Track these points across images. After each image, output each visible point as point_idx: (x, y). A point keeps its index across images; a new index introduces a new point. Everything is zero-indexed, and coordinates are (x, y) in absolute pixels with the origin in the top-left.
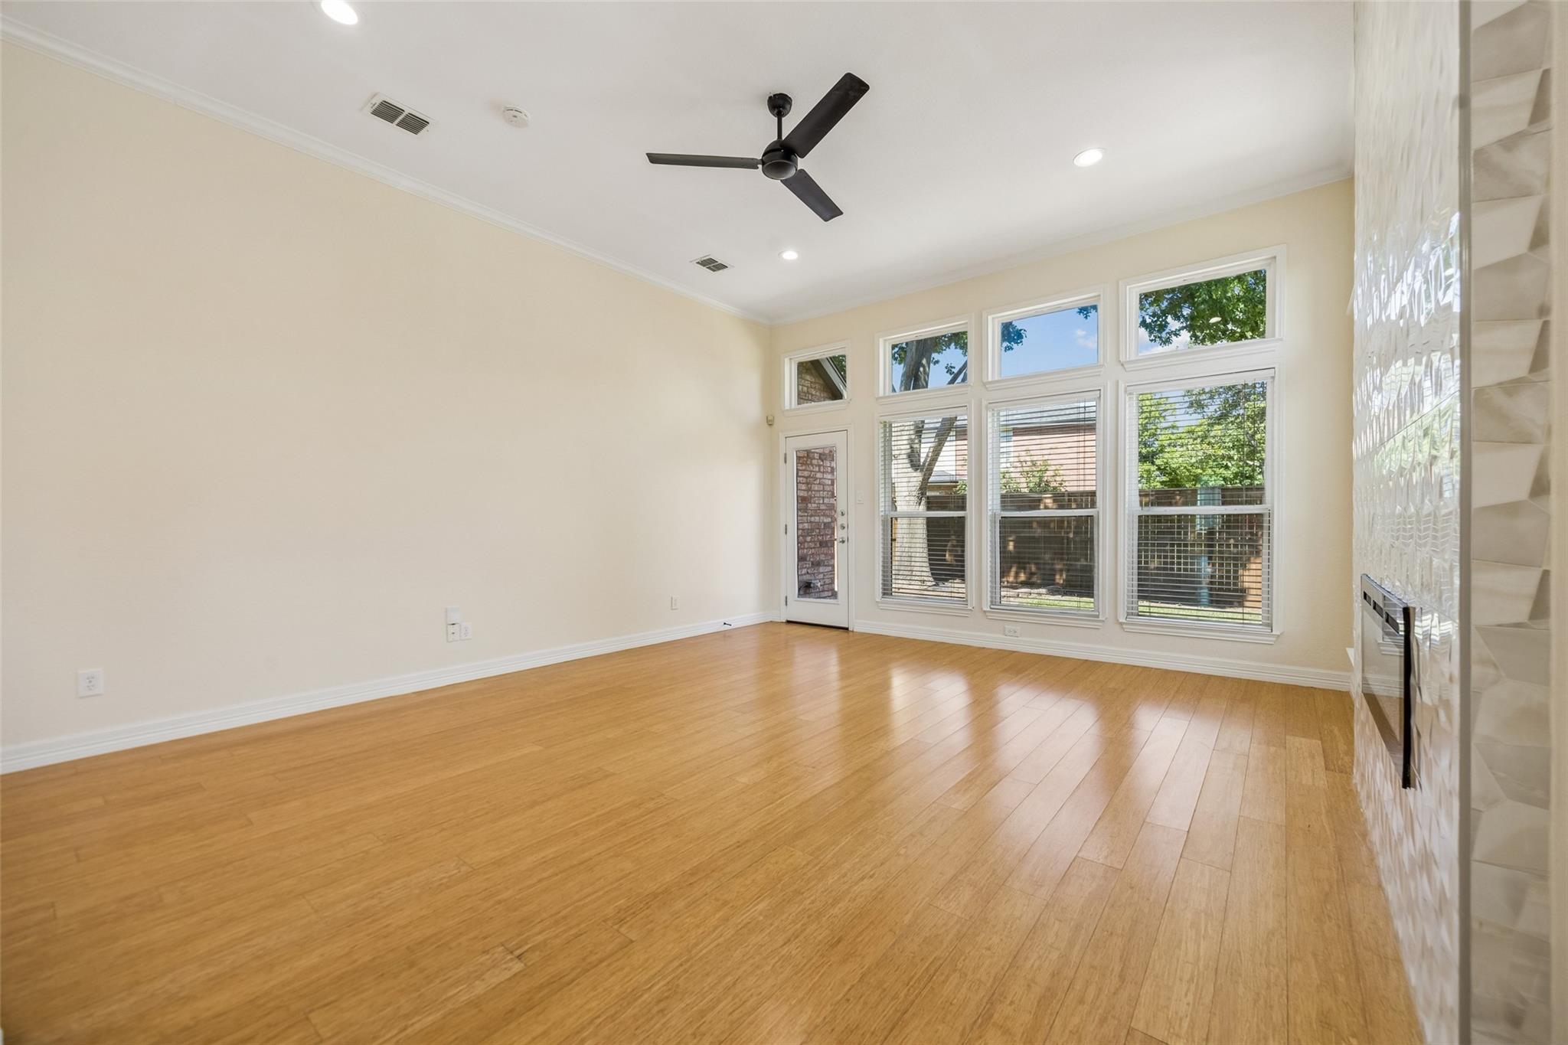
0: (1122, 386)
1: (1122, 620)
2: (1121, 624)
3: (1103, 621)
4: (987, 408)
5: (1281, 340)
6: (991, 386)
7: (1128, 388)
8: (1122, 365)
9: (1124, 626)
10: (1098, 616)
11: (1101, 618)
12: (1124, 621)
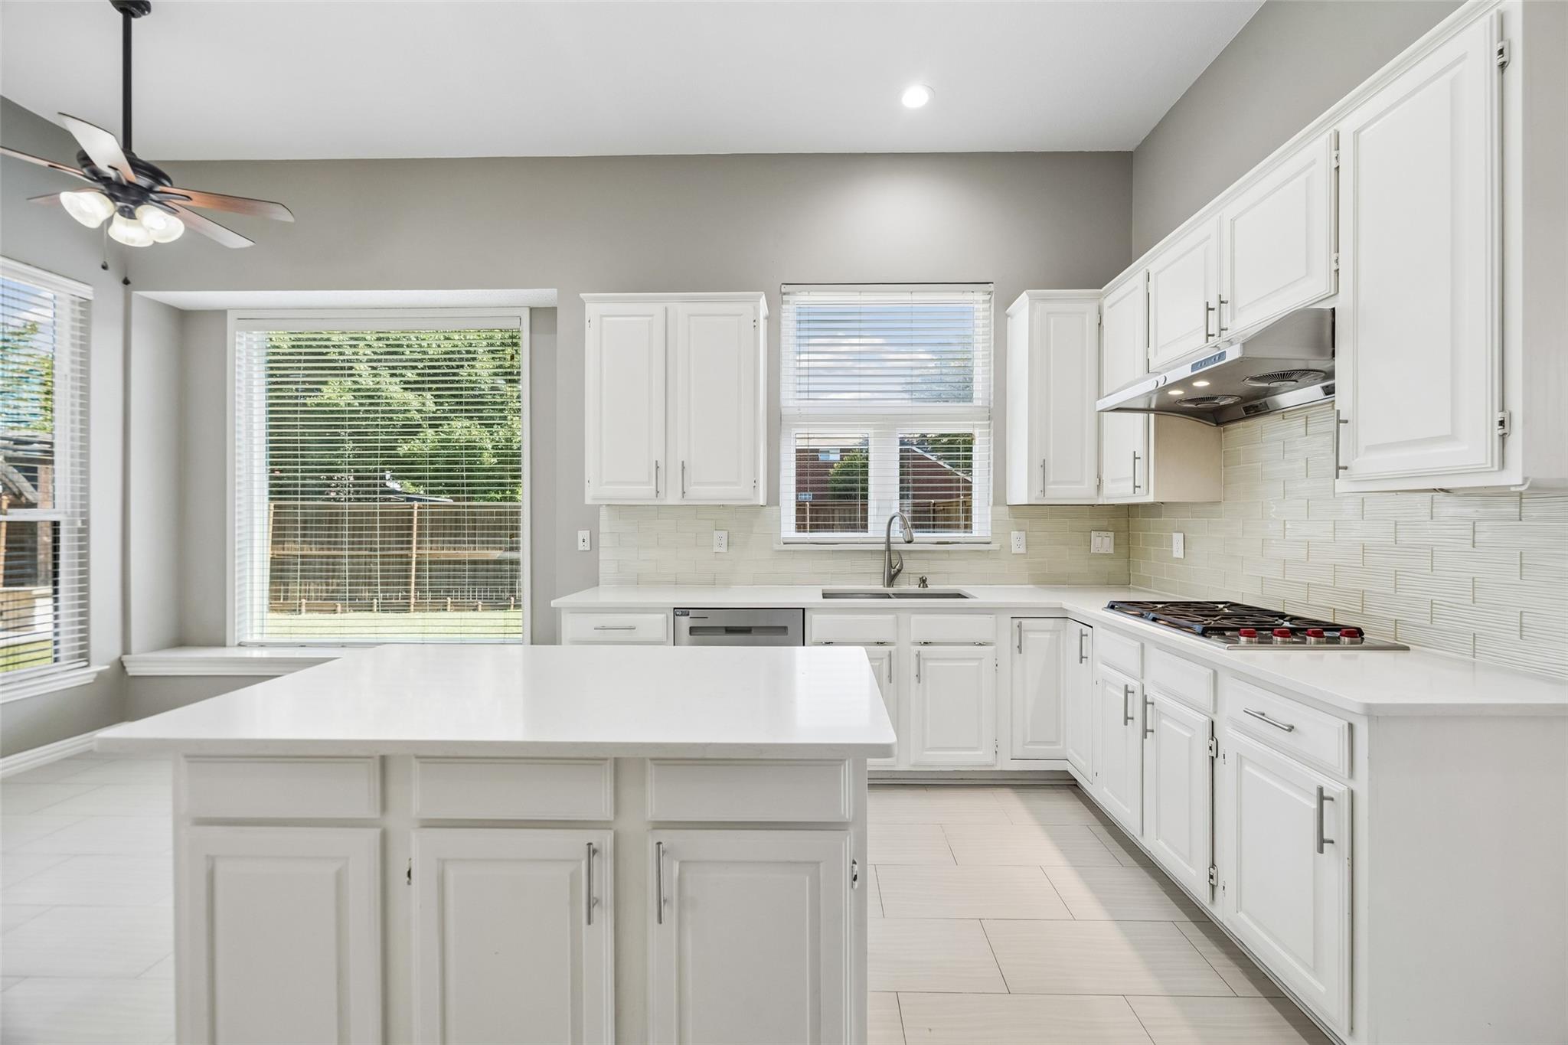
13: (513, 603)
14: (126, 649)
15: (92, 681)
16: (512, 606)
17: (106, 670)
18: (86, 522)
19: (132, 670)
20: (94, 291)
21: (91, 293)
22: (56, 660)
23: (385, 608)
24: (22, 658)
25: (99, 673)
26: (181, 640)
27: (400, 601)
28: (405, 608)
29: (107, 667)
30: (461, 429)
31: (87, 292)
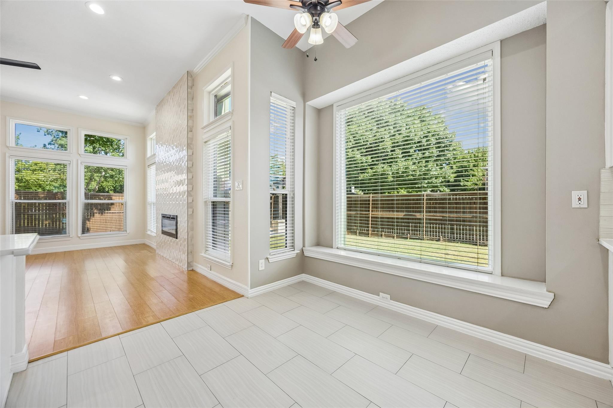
0: (79, 162)
1: (80, 236)
2: (79, 237)
3: (72, 237)
4: (9, 157)
5: (129, 160)
6: (11, 148)
7: (82, 163)
8: (80, 155)
9: (80, 238)
10: (70, 236)
11: (71, 236)
12: (81, 236)
13: (409, 236)
14: (304, 246)
15: (295, 256)
16: (409, 238)
17: (299, 253)
18: (294, 194)
19: (306, 254)
20: (296, 104)
21: (295, 105)
22: (286, 247)
23: (361, 234)
24: (279, 245)
25: (297, 253)
26: (318, 244)
27: (365, 232)
28: (367, 235)
29: (299, 252)
30: (380, 168)
31: (294, 104)
